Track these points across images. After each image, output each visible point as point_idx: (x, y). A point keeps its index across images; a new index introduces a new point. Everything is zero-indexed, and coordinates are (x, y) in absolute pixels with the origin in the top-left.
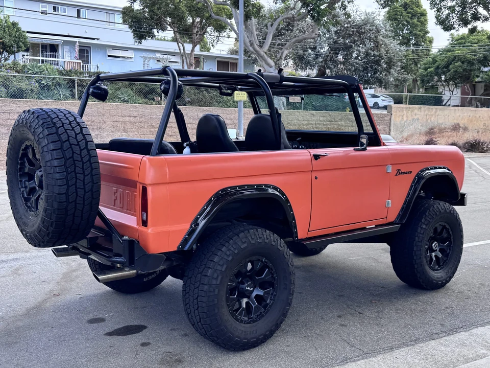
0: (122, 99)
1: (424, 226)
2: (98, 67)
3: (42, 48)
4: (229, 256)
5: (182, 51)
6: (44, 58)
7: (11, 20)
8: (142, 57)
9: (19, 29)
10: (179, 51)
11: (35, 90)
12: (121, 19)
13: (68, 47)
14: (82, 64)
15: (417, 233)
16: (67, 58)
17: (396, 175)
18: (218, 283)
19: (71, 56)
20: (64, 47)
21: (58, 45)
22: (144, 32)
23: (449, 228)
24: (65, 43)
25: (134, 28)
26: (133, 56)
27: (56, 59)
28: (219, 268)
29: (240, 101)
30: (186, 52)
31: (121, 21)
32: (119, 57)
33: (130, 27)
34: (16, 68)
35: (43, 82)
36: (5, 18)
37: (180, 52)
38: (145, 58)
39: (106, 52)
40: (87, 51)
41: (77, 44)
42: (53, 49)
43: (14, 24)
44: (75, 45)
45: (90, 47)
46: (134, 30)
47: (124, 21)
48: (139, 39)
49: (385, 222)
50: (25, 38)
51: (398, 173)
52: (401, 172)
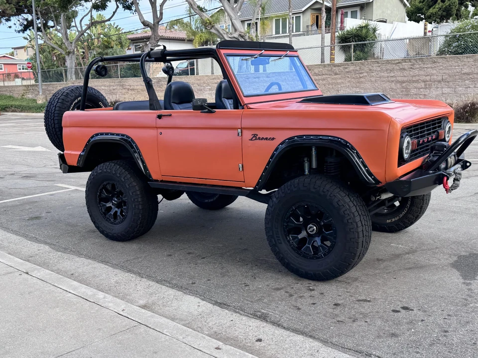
49: (244, 186)
51: (254, 138)
52: (257, 137)
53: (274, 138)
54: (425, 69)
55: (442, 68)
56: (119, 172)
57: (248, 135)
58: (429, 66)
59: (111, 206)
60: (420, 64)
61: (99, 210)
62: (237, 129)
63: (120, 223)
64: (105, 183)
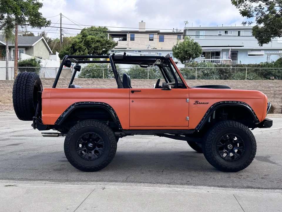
0: (249, 79)
2: (240, 61)
3: (212, 54)
4: (75, 130)
6: (212, 60)
7: (194, 42)
8: (266, 54)
9: (197, 46)
11: (201, 76)
12: (251, 33)
13: (226, 52)
14: (231, 61)
16: (224, 59)
17: (195, 104)
18: (69, 139)
19: (226, 57)
20: (223, 52)
21: (220, 52)
22: (264, 39)
23: (241, 137)
24: (223, 50)
26: (264, 54)
27: (219, 60)
31: (251, 34)
32: (255, 55)
33: (256, 37)
34: (193, 65)
35: (205, 72)
36: (191, 41)
38: (268, 54)
39: (247, 53)
40: (236, 53)
41: (230, 50)
42: (217, 54)
43: (195, 44)
44: (229, 51)
45: (238, 51)
46: (258, 39)
47: (253, 35)
48: (261, 44)
49: (188, 129)
50: (201, 50)
51: (196, 103)
52: (198, 103)
53: (208, 103)
54: (100, 85)
55: (108, 84)
56: (100, 126)
57: (193, 101)
58: (102, 83)
59: (85, 149)
60: (97, 82)
61: (77, 153)
62: (186, 99)
63: (96, 159)
64: (85, 134)
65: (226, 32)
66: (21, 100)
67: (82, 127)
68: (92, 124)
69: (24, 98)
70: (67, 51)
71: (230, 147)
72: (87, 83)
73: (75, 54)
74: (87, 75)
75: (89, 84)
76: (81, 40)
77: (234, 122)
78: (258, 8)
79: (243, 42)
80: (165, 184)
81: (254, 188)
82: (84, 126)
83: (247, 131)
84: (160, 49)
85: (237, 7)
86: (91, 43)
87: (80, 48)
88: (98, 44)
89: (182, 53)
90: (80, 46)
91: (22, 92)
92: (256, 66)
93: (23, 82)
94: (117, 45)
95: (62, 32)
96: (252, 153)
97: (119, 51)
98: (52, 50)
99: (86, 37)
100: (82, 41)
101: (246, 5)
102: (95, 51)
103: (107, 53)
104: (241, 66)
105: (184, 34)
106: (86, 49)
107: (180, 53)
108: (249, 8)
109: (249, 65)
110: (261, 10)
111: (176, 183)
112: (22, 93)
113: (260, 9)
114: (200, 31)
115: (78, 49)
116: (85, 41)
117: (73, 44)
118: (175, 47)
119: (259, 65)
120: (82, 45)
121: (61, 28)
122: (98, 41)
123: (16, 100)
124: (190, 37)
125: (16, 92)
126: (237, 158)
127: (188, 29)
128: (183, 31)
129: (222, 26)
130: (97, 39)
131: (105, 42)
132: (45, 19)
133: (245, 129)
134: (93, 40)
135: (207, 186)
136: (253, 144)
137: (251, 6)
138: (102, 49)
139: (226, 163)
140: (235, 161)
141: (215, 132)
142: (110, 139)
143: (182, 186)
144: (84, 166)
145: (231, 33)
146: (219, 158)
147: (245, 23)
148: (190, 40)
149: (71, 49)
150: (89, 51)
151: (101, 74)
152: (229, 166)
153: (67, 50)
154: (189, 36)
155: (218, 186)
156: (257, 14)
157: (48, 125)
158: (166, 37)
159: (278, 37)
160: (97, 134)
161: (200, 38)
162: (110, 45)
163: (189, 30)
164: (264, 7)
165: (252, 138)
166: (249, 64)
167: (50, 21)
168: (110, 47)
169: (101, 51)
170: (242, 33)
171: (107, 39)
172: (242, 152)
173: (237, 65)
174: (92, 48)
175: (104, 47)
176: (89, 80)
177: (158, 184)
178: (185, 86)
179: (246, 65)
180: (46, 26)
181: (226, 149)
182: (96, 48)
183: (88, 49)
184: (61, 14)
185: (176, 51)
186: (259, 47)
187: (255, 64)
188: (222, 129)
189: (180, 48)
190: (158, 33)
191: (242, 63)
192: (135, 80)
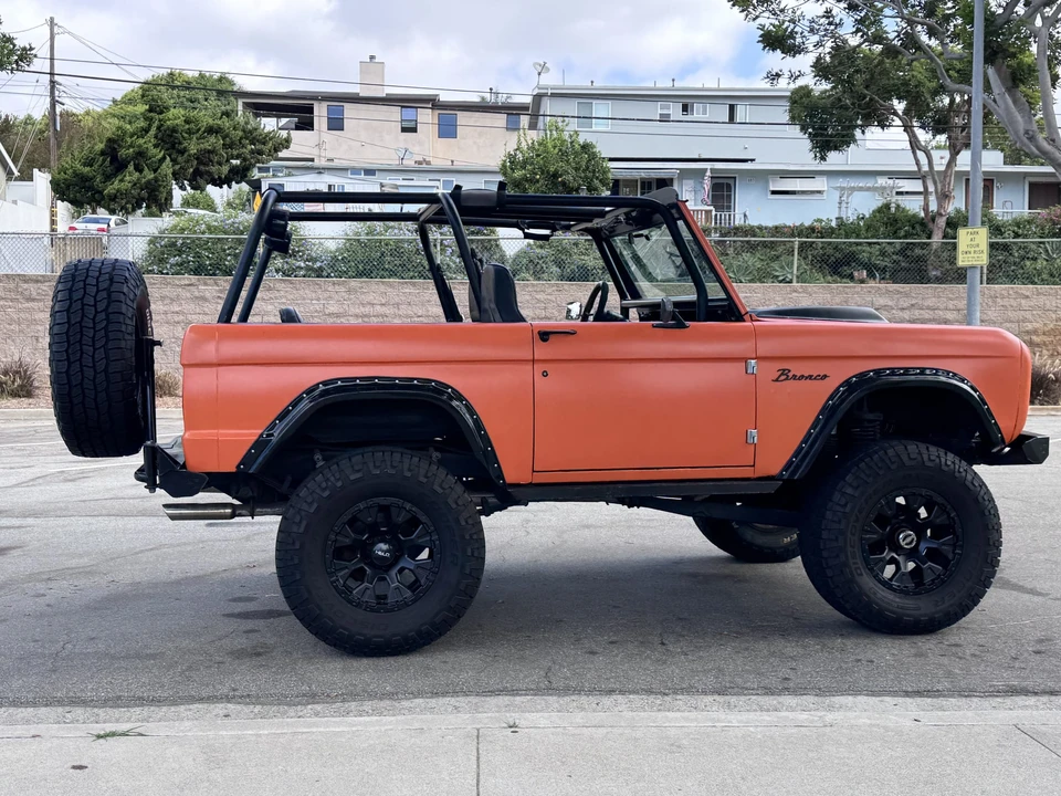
0: (781, 278)
1: (849, 491)
2: (745, 216)
3: (643, 188)
4: (324, 490)
5: (926, 168)
7: (581, 140)
8: (836, 188)
9: (593, 156)
10: (915, 169)
12: (787, 114)
13: (692, 182)
14: (714, 213)
15: (831, 504)
17: (777, 380)
18: (302, 530)
19: (695, 200)
20: (685, 181)
21: (672, 179)
22: (831, 136)
23: (946, 503)
24: (684, 174)
25: (810, 130)
26: (826, 189)
28: (305, 507)
29: (974, 267)
30: (936, 168)
31: (786, 118)
32: (793, 193)
33: (803, 129)
36: (571, 136)
37: (919, 169)
38: (843, 189)
39: (767, 186)
40: (729, 186)
41: (708, 173)
43: (586, 147)
44: (704, 175)
45: (735, 178)
46: (810, 133)
47: (793, 118)
48: (820, 152)
49: (751, 475)
50: (605, 171)
51: (783, 377)
52: (790, 375)
53: (825, 376)
56: (422, 472)
59: (362, 568)
61: (332, 583)
62: (745, 360)
63: (407, 605)
64: (362, 506)
65: (685, 108)
66: (89, 373)
67: (352, 477)
68: (393, 467)
69: (101, 366)
70: (88, 169)
71: (909, 540)
72: (196, 294)
73: (119, 177)
74: (172, 260)
75: (204, 299)
76: (142, 124)
77: (922, 447)
78: (823, 20)
79: (748, 143)
80: (705, 693)
81: (1036, 694)
82: (358, 475)
83: (969, 477)
84: (447, 165)
85: (747, 16)
86: (186, 135)
87: (141, 154)
88: (212, 139)
89: (538, 181)
90: (140, 146)
91: (93, 341)
92: (802, 231)
93: (95, 297)
94: (287, 147)
95: (57, 93)
96: (989, 561)
97: (287, 167)
98: (15, 161)
99: (161, 112)
100: (146, 131)
101: (782, 11)
102: (202, 168)
103: (246, 176)
104: (751, 231)
105: (533, 110)
106: (164, 158)
107: (532, 181)
108: (792, 21)
109: (776, 227)
110: (832, 27)
111: (747, 689)
112: (93, 345)
113: (830, 24)
114: (594, 102)
115: (133, 159)
116: (159, 128)
117: (110, 140)
118: (512, 158)
119: (812, 229)
120: (148, 143)
121: (52, 74)
122: (211, 130)
123: (67, 372)
124: (563, 121)
125: (68, 341)
126: (933, 580)
127: (550, 92)
128: (528, 100)
129: (670, 85)
130: (211, 121)
131: (240, 133)
132: (10, 40)
133: (961, 470)
134: (192, 125)
135: (867, 695)
136: (990, 527)
137: (798, 13)
138: (228, 161)
139: (898, 600)
140: (928, 591)
141: (858, 486)
142: (463, 523)
143: (772, 697)
144: (360, 634)
145: (705, 112)
146: (871, 585)
147: (778, 75)
148: (566, 136)
149: (104, 161)
150: (177, 167)
151: (229, 258)
152: (908, 612)
153: (85, 165)
154: (560, 119)
155: (907, 694)
156: (818, 45)
157: (208, 474)
158: (463, 118)
159: (879, 129)
160: (408, 506)
161: (594, 129)
162: (259, 147)
163: (553, 95)
164: (841, 20)
165: (987, 503)
166: (776, 224)
167: (31, 49)
168: (260, 153)
169: (225, 169)
170: (742, 112)
171: (247, 123)
172: (950, 556)
173: (736, 229)
174: (189, 155)
175: (235, 153)
176: (206, 284)
177: (679, 697)
178: (739, 312)
179: (766, 228)
180: (14, 66)
181: (891, 550)
182: (205, 157)
183: (172, 160)
184: (52, 23)
185: (518, 174)
186: (813, 162)
187: (797, 224)
188: (881, 473)
189: (532, 164)
190: (433, 102)
191: (753, 222)
192: (391, 285)
